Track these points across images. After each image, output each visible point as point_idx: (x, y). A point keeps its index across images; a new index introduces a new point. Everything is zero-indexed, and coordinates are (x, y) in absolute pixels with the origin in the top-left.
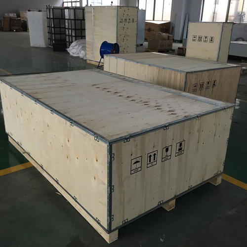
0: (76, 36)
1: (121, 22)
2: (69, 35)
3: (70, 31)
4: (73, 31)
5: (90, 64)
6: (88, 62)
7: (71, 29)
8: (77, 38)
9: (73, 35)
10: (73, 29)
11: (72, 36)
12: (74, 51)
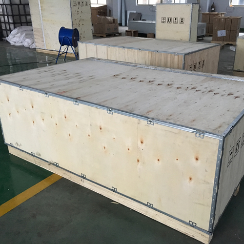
0: (14, 23)
1: (74, 5)
2: (5, 23)
3: (6, 17)
4: (10, 17)
5: (41, 53)
6: (38, 50)
7: (8, 15)
8: (16, 25)
9: (11, 21)
10: (10, 15)
11: (9, 23)
12: (16, 39)
